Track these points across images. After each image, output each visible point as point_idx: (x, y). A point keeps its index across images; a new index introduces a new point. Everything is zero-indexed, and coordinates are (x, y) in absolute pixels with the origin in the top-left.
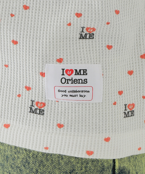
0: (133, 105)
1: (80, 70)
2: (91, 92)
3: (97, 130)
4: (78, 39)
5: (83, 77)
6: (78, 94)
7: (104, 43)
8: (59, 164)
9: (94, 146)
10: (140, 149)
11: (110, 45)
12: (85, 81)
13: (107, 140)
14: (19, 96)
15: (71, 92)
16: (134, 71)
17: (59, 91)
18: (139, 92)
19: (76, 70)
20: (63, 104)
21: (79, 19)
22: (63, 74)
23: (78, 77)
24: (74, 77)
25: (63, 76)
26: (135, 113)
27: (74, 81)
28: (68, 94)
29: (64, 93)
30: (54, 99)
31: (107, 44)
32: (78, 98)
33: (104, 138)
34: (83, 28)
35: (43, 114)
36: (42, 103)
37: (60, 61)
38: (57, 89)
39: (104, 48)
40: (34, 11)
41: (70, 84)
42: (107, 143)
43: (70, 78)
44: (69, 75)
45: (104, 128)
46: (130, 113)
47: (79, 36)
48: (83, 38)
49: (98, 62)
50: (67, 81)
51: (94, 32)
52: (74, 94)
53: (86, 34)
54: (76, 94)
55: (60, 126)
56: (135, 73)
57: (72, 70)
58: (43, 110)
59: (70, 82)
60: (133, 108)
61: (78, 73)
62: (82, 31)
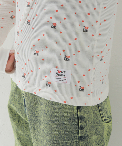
0: (84, 87)
1: (63, 71)
2: (66, 79)
3: (68, 94)
4: (63, 60)
5: (64, 74)
6: (62, 80)
7: (73, 63)
8: (58, 113)
9: (67, 100)
10: (85, 104)
11: (76, 64)
12: (64, 76)
13: (72, 98)
14: (43, 79)
15: (59, 79)
16: (86, 75)
17: (55, 78)
18: (86, 83)
19: (62, 71)
20: (57, 83)
21: (64, 52)
22: (57, 72)
23: (62, 74)
24: (61, 73)
25: (57, 73)
26: (84, 90)
27: (61, 75)
28: (58, 79)
29: (57, 79)
30: (54, 81)
31: (74, 63)
32: (62, 81)
33: (70, 97)
34: (65, 56)
35: (50, 86)
36: (50, 82)
37: (57, 67)
38: (55, 77)
39: (73, 65)
40: (49, 49)
41: (59, 76)
42: (71, 99)
43: (59, 74)
44: (59, 73)
45: (71, 94)
46: (82, 90)
47: (64, 59)
48: (66, 60)
49: (70, 69)
50: (58, 75)
51: (69, 58)
52: (60, 80)
53: (66, 59)
54: (61, 80)
55: (56, 91)
56: (86, 76)
57: (60, 71)
58: (50, 85)
59: (59, 75)
60: (83, 88)
61: (62, 72)
62: (65, 57)
